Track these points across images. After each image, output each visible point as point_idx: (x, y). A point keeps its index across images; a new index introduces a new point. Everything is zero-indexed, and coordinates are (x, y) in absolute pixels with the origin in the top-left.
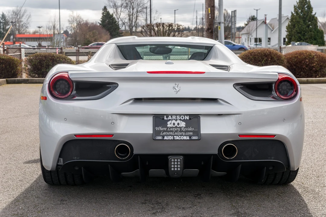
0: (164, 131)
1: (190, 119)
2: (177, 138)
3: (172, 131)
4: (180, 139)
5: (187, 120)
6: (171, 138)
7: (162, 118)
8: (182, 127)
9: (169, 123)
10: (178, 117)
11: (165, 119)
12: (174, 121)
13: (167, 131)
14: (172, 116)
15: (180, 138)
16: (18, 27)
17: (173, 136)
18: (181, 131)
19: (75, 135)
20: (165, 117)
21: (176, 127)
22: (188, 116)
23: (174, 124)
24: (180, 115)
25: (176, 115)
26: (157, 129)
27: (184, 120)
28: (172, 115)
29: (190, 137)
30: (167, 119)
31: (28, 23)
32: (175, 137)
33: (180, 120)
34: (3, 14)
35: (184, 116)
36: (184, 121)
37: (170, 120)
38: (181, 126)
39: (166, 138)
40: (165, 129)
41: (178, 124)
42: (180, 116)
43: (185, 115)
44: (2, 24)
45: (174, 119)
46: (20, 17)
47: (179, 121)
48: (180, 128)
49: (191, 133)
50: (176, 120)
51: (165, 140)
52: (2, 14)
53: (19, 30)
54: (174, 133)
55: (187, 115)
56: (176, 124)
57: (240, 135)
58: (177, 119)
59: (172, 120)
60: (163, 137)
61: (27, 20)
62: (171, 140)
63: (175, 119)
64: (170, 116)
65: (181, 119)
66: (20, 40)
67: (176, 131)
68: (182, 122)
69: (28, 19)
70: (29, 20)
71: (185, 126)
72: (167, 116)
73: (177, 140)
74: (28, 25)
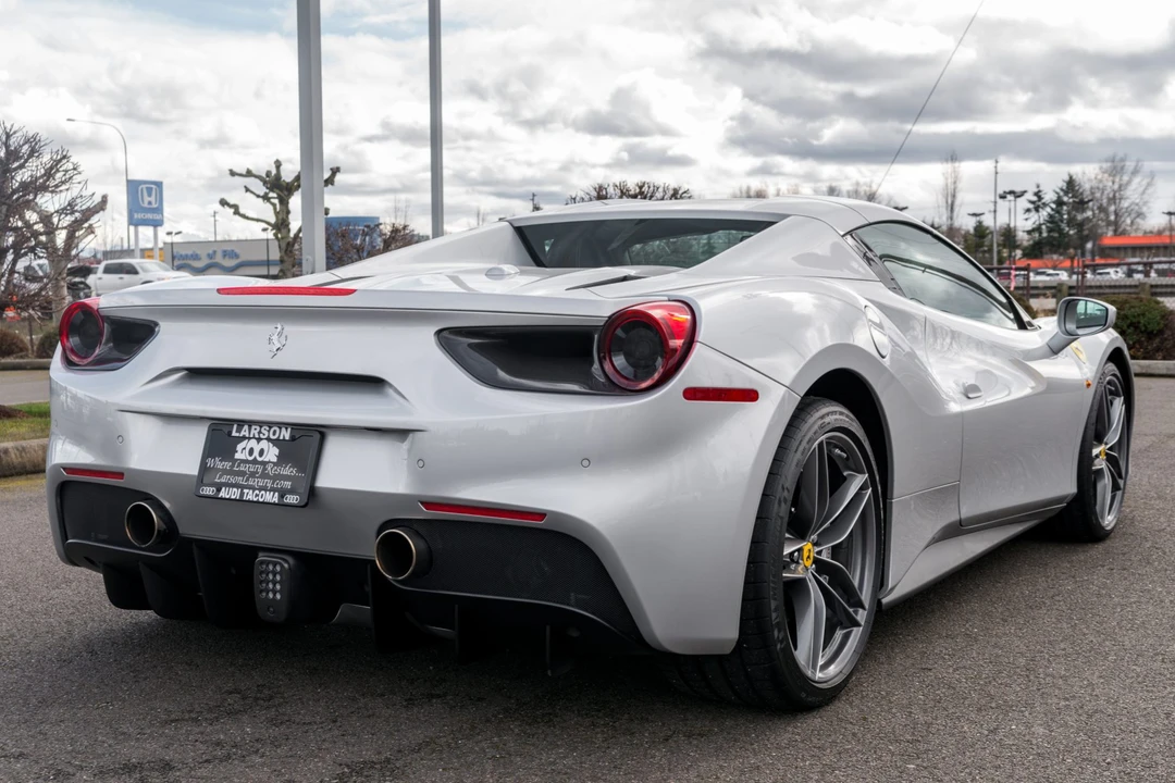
0: (225, 472)
1: (293, 438)
2: (250, 495)
3: (242, 474)
4: (255, 499)
5: (284, 440)
6: (234, 493)
7: (226, 430)
8: (270, 462)
9: (240, 447)
10: (264, 430)
11: (234, 434)
12: (253, 442)
13: (231, 472)
14: (250, 427)
15: (257, 495)
16: (1112, 218)
17: (242, 487)
18: (264, 476)
19: (64, 469)
20: (235, 426)
21: (255, 461)
22: (289, 430)
23: (251, 452)
24: (270, 424)
25: (261, 424)
26: (210, 462)
27: (278, 439)
28: (251, 423)
29: (282, 496)
30: (237, 435)
31: (1145, 203)
32: (246, 491)
33: (268, 439)
34: (1071, 177)
35: (280, 428)
36: (276, 442)
37: (244, 438)
38: (266, 460)
39: (224, 494)
40: (227, 465)
41: (261, 452)
42: (270, 427)
43: (281, 425)
44: (1065, 208)
45: (254, 438)
46: (1120, 186)
47: (264, 444)
48: (264, 463)
49: (288, 484)
50: (259, 440)
51: (221, 498)
52: (1067, 178)
53: (1116, 224)
54: (247, 480)
55: (286, 425)
56: (256, 453)
57: (429, 505)
58: (262, 436)
59: (249, 438)
60: (219, 490)
61: (1143, 193)
62: (235, 500)
63: (257, 436)
64: (246, 427)
65: (272, 437)
66: (1115, 253)
67: (253, 475)
68: (271, 445)
69: (1146, 189)
70: (1150, 191)
71: (275, 460)
72: (241, 423)
73: (249, 501)
74: (1144, 209)
